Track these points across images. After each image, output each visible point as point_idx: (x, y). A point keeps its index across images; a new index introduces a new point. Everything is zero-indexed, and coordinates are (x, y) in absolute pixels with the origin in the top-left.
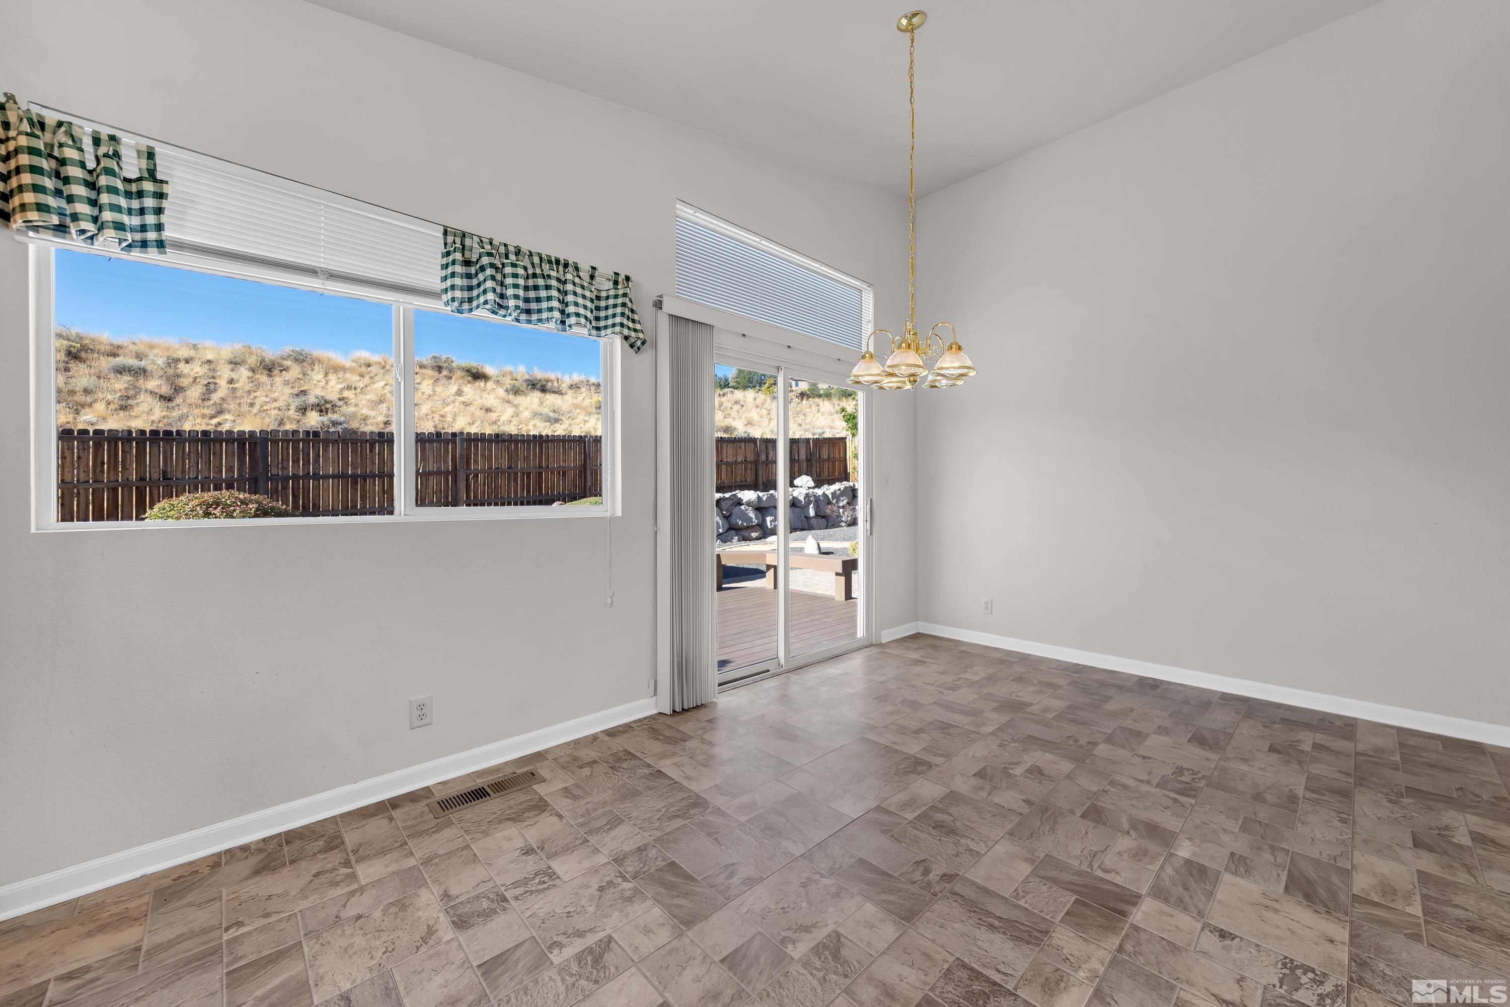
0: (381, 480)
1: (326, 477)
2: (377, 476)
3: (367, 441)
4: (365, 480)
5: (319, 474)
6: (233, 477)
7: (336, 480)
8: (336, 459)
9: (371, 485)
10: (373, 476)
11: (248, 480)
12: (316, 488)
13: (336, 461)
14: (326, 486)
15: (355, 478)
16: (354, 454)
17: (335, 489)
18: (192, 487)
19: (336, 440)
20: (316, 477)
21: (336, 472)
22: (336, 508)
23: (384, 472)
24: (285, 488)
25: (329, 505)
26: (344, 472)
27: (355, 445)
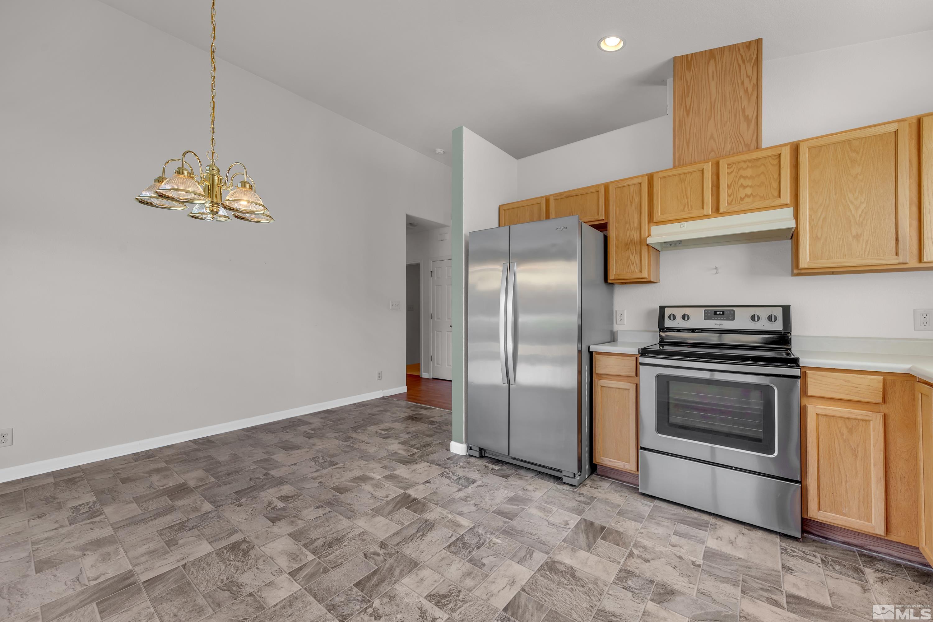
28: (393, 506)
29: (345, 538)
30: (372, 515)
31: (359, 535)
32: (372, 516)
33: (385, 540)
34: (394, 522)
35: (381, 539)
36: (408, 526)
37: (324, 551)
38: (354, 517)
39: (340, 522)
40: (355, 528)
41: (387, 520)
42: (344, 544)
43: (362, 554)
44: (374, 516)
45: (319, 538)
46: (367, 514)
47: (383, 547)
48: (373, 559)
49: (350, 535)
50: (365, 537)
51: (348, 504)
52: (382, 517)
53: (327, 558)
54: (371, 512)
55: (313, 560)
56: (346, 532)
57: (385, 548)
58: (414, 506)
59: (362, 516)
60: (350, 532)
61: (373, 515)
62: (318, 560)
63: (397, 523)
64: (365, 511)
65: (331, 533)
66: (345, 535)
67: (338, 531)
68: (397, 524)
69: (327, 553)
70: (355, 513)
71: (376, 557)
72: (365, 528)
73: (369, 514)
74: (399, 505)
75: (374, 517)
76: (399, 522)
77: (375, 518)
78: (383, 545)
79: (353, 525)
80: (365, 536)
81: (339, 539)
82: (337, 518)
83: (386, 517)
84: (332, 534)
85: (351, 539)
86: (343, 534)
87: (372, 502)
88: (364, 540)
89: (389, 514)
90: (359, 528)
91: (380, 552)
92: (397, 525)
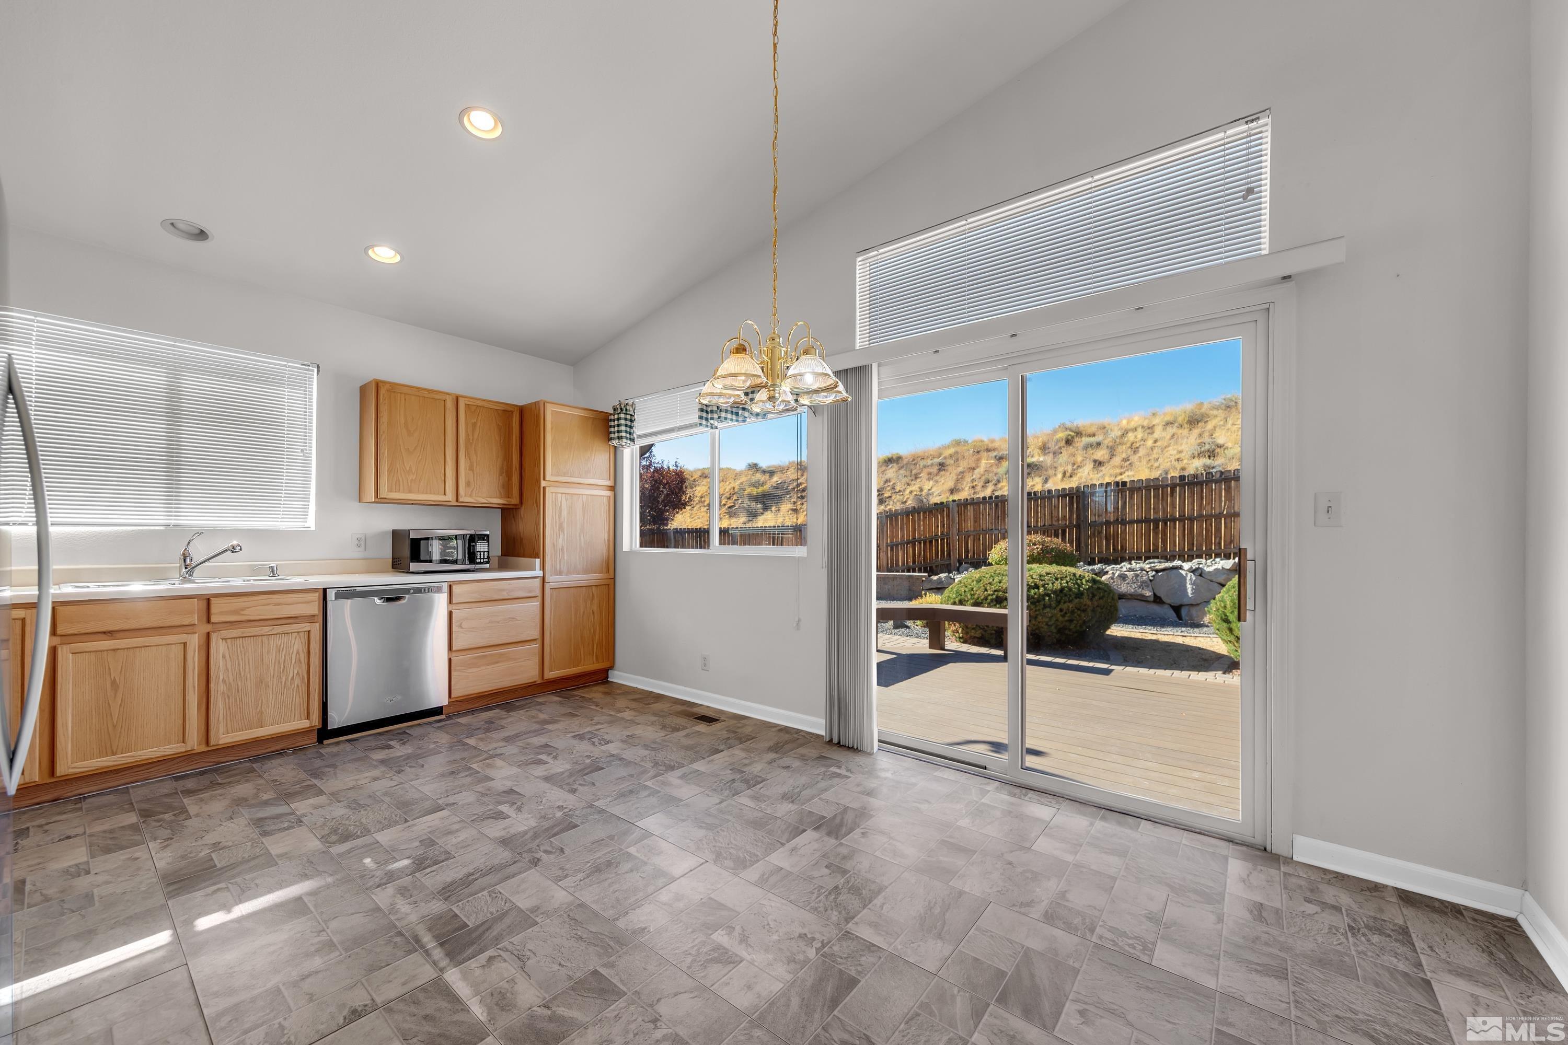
0: (1182, 524)
1: (1132, 522)
2: (1177, 519)
3: (1167, 486)
4: (1166, 524)
5: (1126, 520)
6: (1066, 524)
7: (1140, 525)
8: (1140, 506)
9: (1172, 529)
10: (1174, 520)
11: (1075, 526)
12: (1124, 532)
13: (1140, 507)
14: (1131, 530)
15: (1156, 522)
16: (1156, 500)
17: (1139, 533)
18: (1042, 532)
19: (1140, 488)
20: (1124, 523)
21: (1140, 518)
22: (1139, 550)
23: (1184, 515)
24: (1100, 532)
25: (1134, 548)
26: (1147, 517)
27: (1156, 491)
28: (490, 931)
29: (587, 872)
30: (539, 911)
31: (566, 876)
32: (538, 908)
33: (530, 868)
34: (504, 897)
35: (536, 870)
36: (483, 889)
37: (617, 857)
38: (572, 907)
39: (597, 897)
40: (572, 887)
41: (514, 901)
42: (590, 864)
43: (566, 852)
44: (535, 909)
45: (626, 873)
46: (547, 914)
47: (536, 860)
48: (553, 848)
49: (580, 876)
50: (559, 873)
51: (581, 938)
52: (521, 907)
53: (611, 849)
54: (537, 919)
55: (629, 847)
56: (586, 880)
57: (533, 859)
58: (448, 931)
59: (556, 910)
60: (581, 880)
61: (536, 911)
62: (622, 847)
63: (498, 895)
64: (548, 920)
65: (610, 881)
66: (588, 877)
67: (598, 883)
68: (501, 893)
69: (613, 855)
70: (569, 915)
71: (549, 849)
72: (556, 887)
73: (542, 913)
74: (474, 935)
75: (536, 906)
76: (494, 896)
77: (534, 905)
78: (535, 862)
79: (574, 892)
80: (557, 874)
81: (596, 872)
82: (603, 906)
83: (515, 907)
84: (609, 878)
85: (579, 871)
86: (590, 878)
87: (530, 946)
88: (560, 868)
89: (504, 915)
90: (566, 887)
91: (542, 854)
92: (501, 891)
